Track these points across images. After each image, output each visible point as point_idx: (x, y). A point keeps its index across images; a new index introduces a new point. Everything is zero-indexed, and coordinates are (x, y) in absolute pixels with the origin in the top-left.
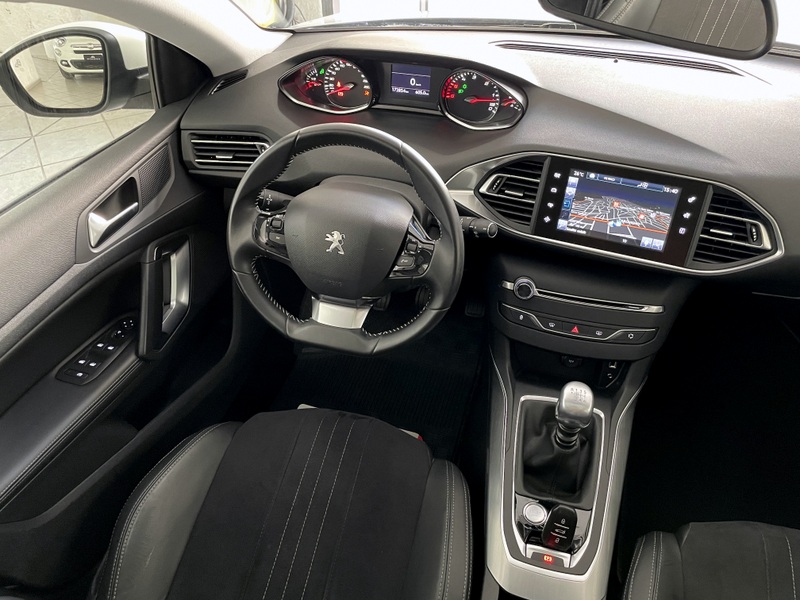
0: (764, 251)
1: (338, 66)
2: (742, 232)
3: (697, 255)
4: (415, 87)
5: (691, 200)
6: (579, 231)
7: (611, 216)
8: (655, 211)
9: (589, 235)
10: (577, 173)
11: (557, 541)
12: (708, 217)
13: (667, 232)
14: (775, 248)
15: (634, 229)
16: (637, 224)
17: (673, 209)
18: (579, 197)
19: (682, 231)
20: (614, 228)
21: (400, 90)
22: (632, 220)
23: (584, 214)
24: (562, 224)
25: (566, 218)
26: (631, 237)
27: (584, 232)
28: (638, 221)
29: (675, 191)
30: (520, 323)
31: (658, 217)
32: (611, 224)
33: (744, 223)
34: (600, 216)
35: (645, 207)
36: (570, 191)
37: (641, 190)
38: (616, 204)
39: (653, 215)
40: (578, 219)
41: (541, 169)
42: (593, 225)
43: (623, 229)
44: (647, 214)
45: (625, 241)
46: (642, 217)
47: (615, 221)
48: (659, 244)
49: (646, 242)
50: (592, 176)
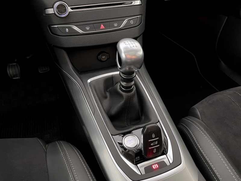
11: (155, 151)
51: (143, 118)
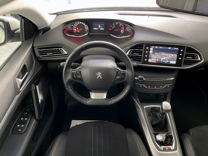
0: (199, 61)
1: (77, 23)
2: (194, 57)
3: (184, 64)
4: (100, 28)
5: (181, 51)
6: (154, 62)
7: (162, 57)
8: (173, 54)
9: (157, 62)
10: (152, 47)
12: (186, 54)
13: (176, 59)
14: (201, 60)
15: (168, 59)
16: (169, 58)
17: (177, 53)
18: (153, 53)
19: (180, 58)
20: (163, 60)
21: (96, 29)
22: (167, 57)
23: (155, 57)
24: (150, 60)
25: (151, 59)
26: (168, 61)
27: (156, 62)
28: (169, 57)
29: (177, 49)
30: (141, 88)
31: (174, 56)
32: (162, 59)
33: (194, 55)
34: (159, 57)
35: (170, 54)
36: (151, 52)
37: (169, 49)
38: (163, 54)
39: (172, 55)
40: (154, 59)
41: (143, 47)
42: (157, 60)
43: (165, 60)
44: (171, 55)
45: (166, 63)
46: (170, 56)
47: (163, 58)
48: (174, 62)
49: (171, 62)
50: (156, 47)
51: (165, 129)
